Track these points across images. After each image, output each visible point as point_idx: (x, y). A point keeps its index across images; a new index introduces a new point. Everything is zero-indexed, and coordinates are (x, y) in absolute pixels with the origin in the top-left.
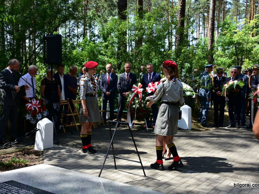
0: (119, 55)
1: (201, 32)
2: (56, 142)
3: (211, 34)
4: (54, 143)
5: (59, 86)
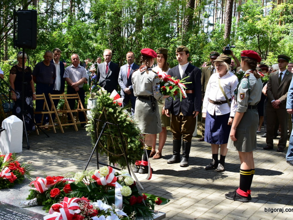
1: (218, 17)
2: (27, 146)
3: (228, 19)
4: (24, 148)
5: (32, 75)
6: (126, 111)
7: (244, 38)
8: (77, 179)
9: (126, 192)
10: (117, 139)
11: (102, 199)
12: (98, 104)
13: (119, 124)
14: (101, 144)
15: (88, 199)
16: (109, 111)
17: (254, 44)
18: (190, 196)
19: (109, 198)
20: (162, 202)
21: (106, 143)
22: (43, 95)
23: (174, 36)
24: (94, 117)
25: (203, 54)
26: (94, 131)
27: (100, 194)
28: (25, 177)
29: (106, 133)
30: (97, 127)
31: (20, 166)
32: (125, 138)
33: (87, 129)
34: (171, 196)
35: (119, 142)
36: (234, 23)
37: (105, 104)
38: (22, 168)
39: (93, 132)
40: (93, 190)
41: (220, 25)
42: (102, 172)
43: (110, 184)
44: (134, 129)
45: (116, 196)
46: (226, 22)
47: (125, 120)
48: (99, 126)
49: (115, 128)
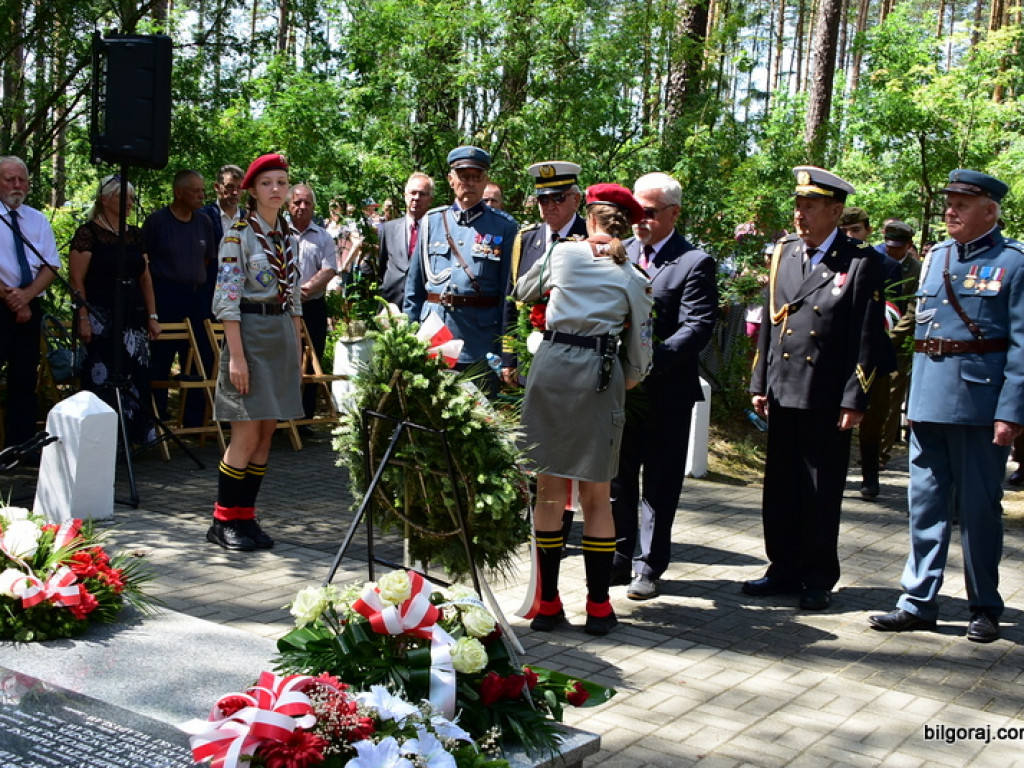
0: (422, 144)
1: (786, 68)
2: (128, 495)
3: (820, 78)
4: (119, 502)
5: (145, 256)
6: (472, 384)
7: (874, 143)
8: (302, 611)
9: (469, 660)
10: (440, 480)
11: (389, 681)
12: (376, 358)
13: (445, 427)
14: (384, 497)
15: (340, 681)
16: (415, 384)
17: (908, 164)
18: (684, 679)
19: (411, 678)
20: (588, 696)
21: (402, 494)
22: (187, 324)
23: (633, 133)
24: (363, 404)
25: (731, 195)
26: (360, 453)
27: (380, 664)
28: (125, 601)
29: (400, 458)
30: (372, 437)
31: (109, 566)
32: (464, 478)
33: (336, 444)
34: (620, 680)
35: (446, 490)
36: (838, 91)
37: (401, 359)
38: (115, 569)
39: (355, 453)
40: (356, 652)
41: (789, 97)
42: (388, 589)
43: (415, 630)
44: (498, 446)
45: (434, 672)
46: (814, 86)
47: (467, 416)
48: (379, 433)
49: (431, 443)
